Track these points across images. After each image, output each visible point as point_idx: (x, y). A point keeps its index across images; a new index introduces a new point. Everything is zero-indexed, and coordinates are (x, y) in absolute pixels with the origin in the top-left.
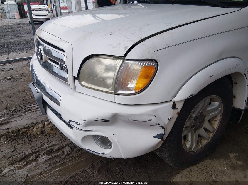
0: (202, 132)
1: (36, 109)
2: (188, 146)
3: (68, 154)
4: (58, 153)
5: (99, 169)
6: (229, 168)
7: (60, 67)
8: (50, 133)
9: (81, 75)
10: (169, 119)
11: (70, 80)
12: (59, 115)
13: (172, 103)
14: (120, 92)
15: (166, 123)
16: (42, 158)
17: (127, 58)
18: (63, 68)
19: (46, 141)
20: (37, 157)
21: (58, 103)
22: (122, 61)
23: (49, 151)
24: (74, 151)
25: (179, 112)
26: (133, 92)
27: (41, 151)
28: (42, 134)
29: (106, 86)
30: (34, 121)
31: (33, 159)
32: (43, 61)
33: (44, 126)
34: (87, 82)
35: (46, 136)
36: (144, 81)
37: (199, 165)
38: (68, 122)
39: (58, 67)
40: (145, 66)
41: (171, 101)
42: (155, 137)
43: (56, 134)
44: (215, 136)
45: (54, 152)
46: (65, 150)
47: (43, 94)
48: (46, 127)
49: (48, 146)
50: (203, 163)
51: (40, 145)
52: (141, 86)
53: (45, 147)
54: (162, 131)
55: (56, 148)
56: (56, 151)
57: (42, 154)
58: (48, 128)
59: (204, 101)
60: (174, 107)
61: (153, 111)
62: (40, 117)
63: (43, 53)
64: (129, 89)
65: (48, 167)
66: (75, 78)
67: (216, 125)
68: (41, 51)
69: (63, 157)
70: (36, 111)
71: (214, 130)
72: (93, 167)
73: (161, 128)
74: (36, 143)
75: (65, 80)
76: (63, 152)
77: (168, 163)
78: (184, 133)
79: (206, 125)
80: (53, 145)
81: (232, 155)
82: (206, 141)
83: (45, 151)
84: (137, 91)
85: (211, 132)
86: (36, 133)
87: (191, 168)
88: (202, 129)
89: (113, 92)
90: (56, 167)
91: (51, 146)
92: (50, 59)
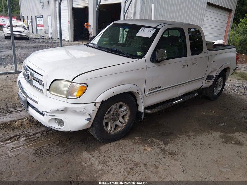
0: (118, 123)
1: (16, 111)
2: (108, 130)
3: (39, 137)
4: (33, 137)
5: (58, 144)
6: (132, 144)
7: (40, 84)
8: (27, 126)
9: (50, 88)
10: (93, 111)
11: (45, 91)
12: (37, 110)
13: (94, 103)
14: (69, 97)
15: (91, 113)
16: (22, 139)
17: (73, 82)
18: (41, 84)
19: (25, 130)
20: (18, 138)
21: (37, 103)
22: (71, 83)
23: (27, 135)
24: (43, 136)
25: (98, 108)
26: (76, 97)
27: (22, 135)
28: (21, 126)
29: (63, 94)
30: (16, 119)
31: (16, 139)
32: (29, 80)
33: (23, 122)
34: (54, 92)
35: (24, 127)
36: (81, 93)
37: (116, 142)
38: (42, 112)
39: (39, 83)
40: (81, 86)
41: (94, 102)
42: (86, 120)
43: (31, 126)
44: (126, 126)
45: (30, 136)
46: (37, 135)
47: (27, 98)
48: (24, 122)
49: (26, 133)
50: (119, 141)
51: (21, 132)
52: (79, 95)
53: (24, 133)
54: (89, 117)
55: (31, 134)
56: (31, 135)
57: (22, 136)
58: (26, 123)
59: (116, 105)
60: (95, 105)
61: (84, 106)
62: (19, 116)
63: (30, 75)
64: (74, 96)
65: (26, 143)
66: (47, 90)
67: (127, 119)
68: (28, 74)
69: (36, 138)
70: (16, 113)
71: (125, 122)
72: (54, 143)
73: (89, 115)
74: (18, 131)
75: (42, 90)
76: (36, 136)
77: (96, 137)
78: (105, 121)
79: (121, 119)
80: (29, 132)
81: (136, 138)
82: (121, 128)
83: (24, 135)
84: (78, 97)
85: (124, 124)
86: (17, 125)
87: (111, 143)
88: (118, 121)
89: (66, 97)
90: (31, 143)
91: (28, 133)
92: (33, 79)
